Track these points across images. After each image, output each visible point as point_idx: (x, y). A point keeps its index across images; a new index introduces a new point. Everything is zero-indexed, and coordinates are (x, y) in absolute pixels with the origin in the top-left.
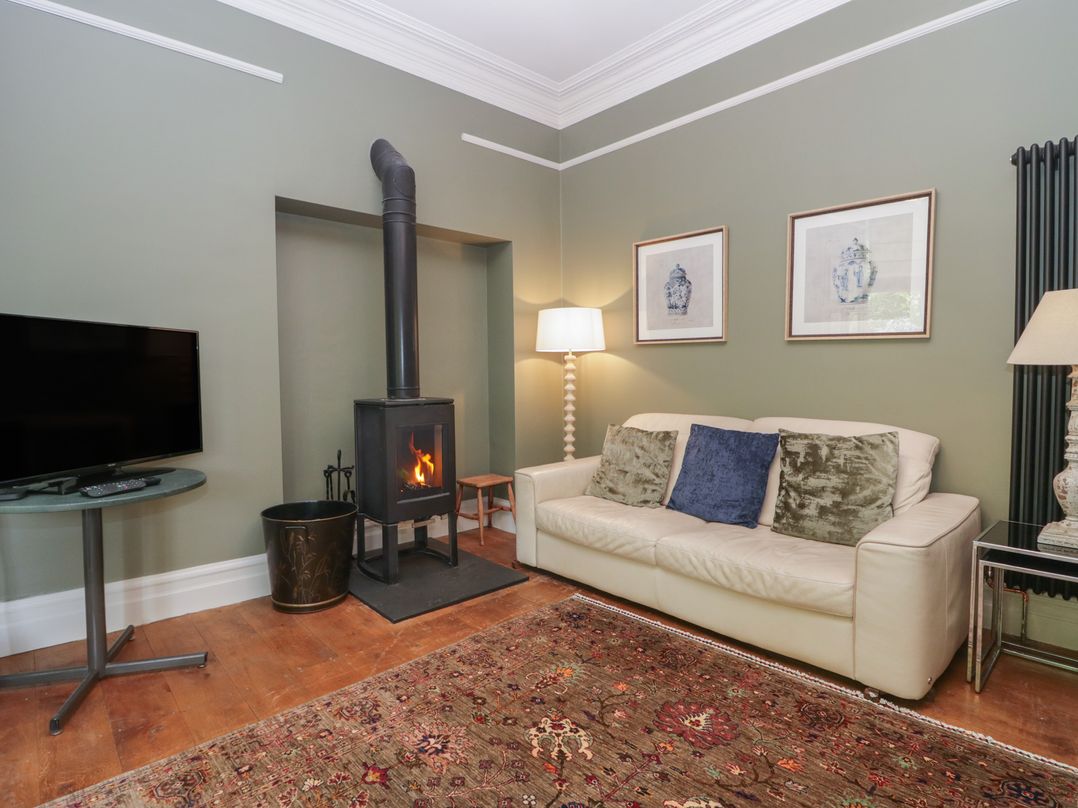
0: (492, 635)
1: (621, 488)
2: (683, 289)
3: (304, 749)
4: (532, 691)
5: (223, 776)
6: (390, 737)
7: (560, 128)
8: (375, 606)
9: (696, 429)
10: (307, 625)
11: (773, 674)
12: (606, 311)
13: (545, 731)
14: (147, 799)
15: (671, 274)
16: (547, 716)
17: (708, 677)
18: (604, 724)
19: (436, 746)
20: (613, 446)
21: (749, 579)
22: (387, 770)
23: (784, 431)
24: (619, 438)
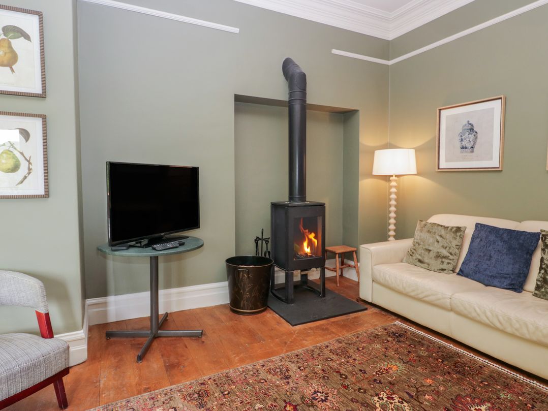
0: (348, 340)
1: (426, 260)
2: (472, 137)
3: (253, 387)
4: (374, 375)
5: (216, 394)
6: (296, 388)
7: (390, 39)
8: (282, 315)
9: (479, 226)
10: (248, 321)
11: (532, 388)
12: (418, 150)
13: (383, 400)
14: (183, 400)
15: (463, 127)
16: (384, 391)
17: (486, 383)
18: (419, 402)
19: (321, 397)
20: (421, 234)
21: (517, 326)
22: (296, 406)
23: (544, 231)
24: (425, 229)
